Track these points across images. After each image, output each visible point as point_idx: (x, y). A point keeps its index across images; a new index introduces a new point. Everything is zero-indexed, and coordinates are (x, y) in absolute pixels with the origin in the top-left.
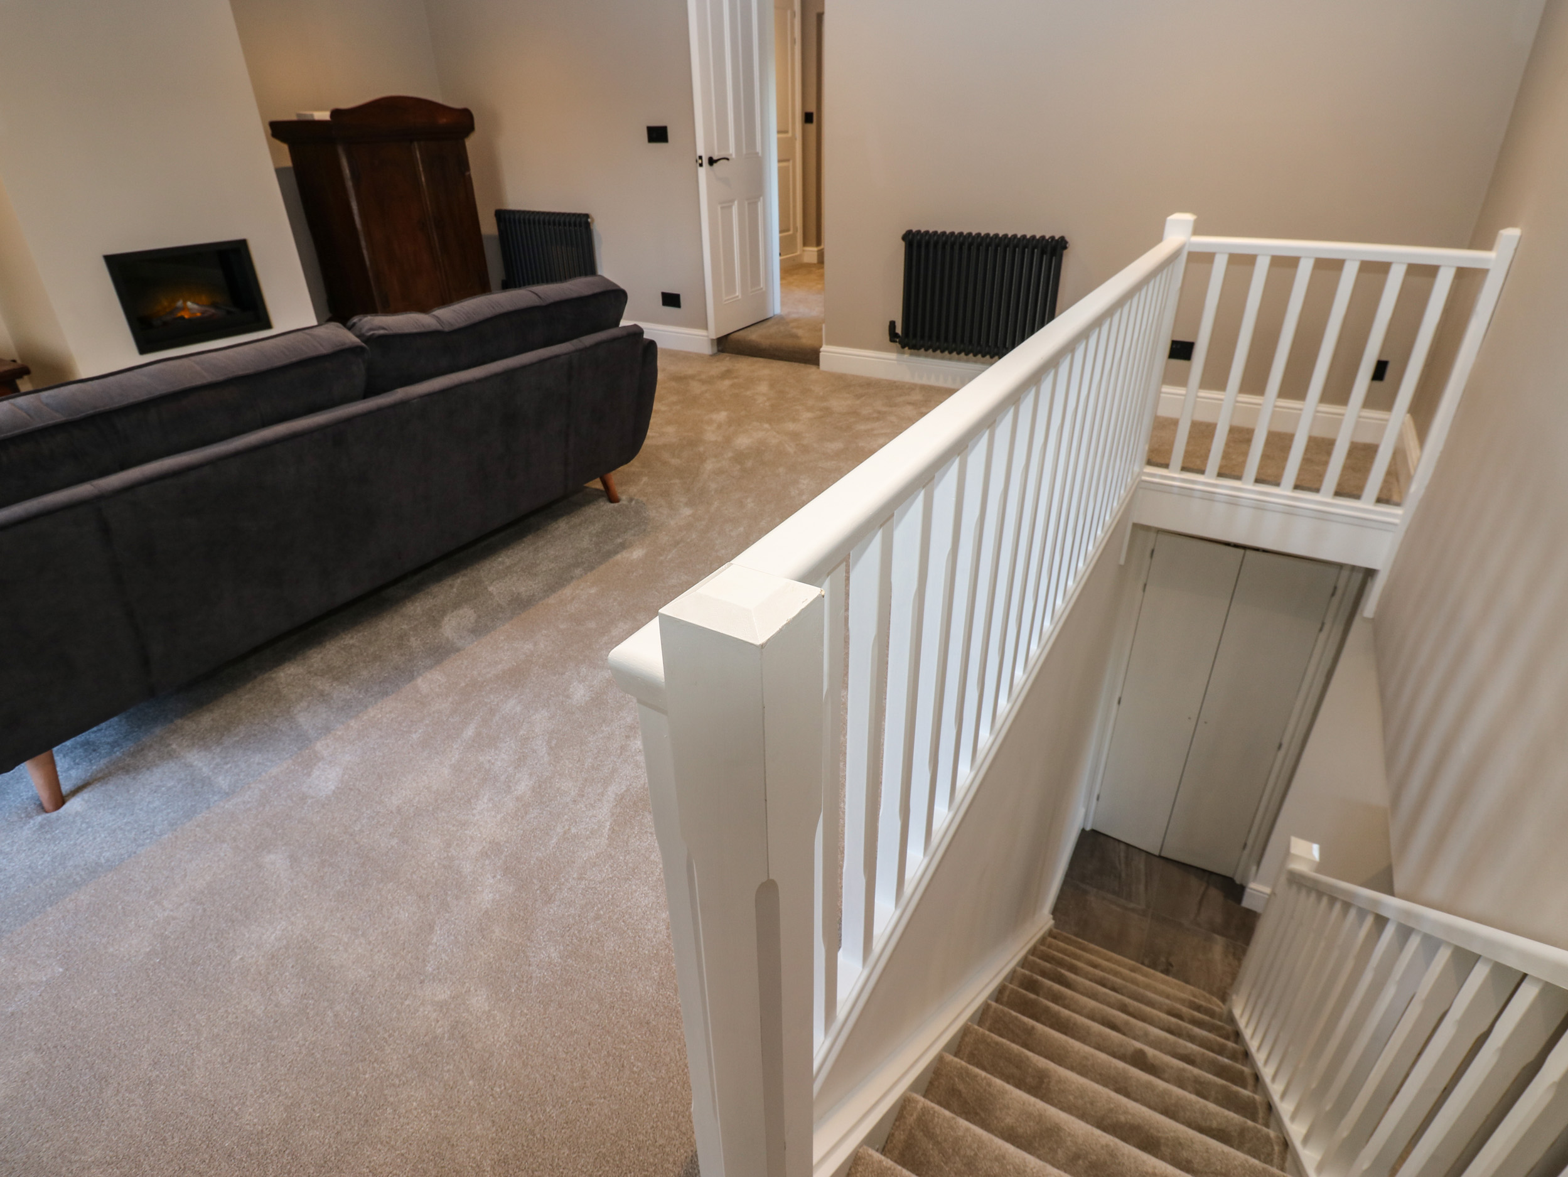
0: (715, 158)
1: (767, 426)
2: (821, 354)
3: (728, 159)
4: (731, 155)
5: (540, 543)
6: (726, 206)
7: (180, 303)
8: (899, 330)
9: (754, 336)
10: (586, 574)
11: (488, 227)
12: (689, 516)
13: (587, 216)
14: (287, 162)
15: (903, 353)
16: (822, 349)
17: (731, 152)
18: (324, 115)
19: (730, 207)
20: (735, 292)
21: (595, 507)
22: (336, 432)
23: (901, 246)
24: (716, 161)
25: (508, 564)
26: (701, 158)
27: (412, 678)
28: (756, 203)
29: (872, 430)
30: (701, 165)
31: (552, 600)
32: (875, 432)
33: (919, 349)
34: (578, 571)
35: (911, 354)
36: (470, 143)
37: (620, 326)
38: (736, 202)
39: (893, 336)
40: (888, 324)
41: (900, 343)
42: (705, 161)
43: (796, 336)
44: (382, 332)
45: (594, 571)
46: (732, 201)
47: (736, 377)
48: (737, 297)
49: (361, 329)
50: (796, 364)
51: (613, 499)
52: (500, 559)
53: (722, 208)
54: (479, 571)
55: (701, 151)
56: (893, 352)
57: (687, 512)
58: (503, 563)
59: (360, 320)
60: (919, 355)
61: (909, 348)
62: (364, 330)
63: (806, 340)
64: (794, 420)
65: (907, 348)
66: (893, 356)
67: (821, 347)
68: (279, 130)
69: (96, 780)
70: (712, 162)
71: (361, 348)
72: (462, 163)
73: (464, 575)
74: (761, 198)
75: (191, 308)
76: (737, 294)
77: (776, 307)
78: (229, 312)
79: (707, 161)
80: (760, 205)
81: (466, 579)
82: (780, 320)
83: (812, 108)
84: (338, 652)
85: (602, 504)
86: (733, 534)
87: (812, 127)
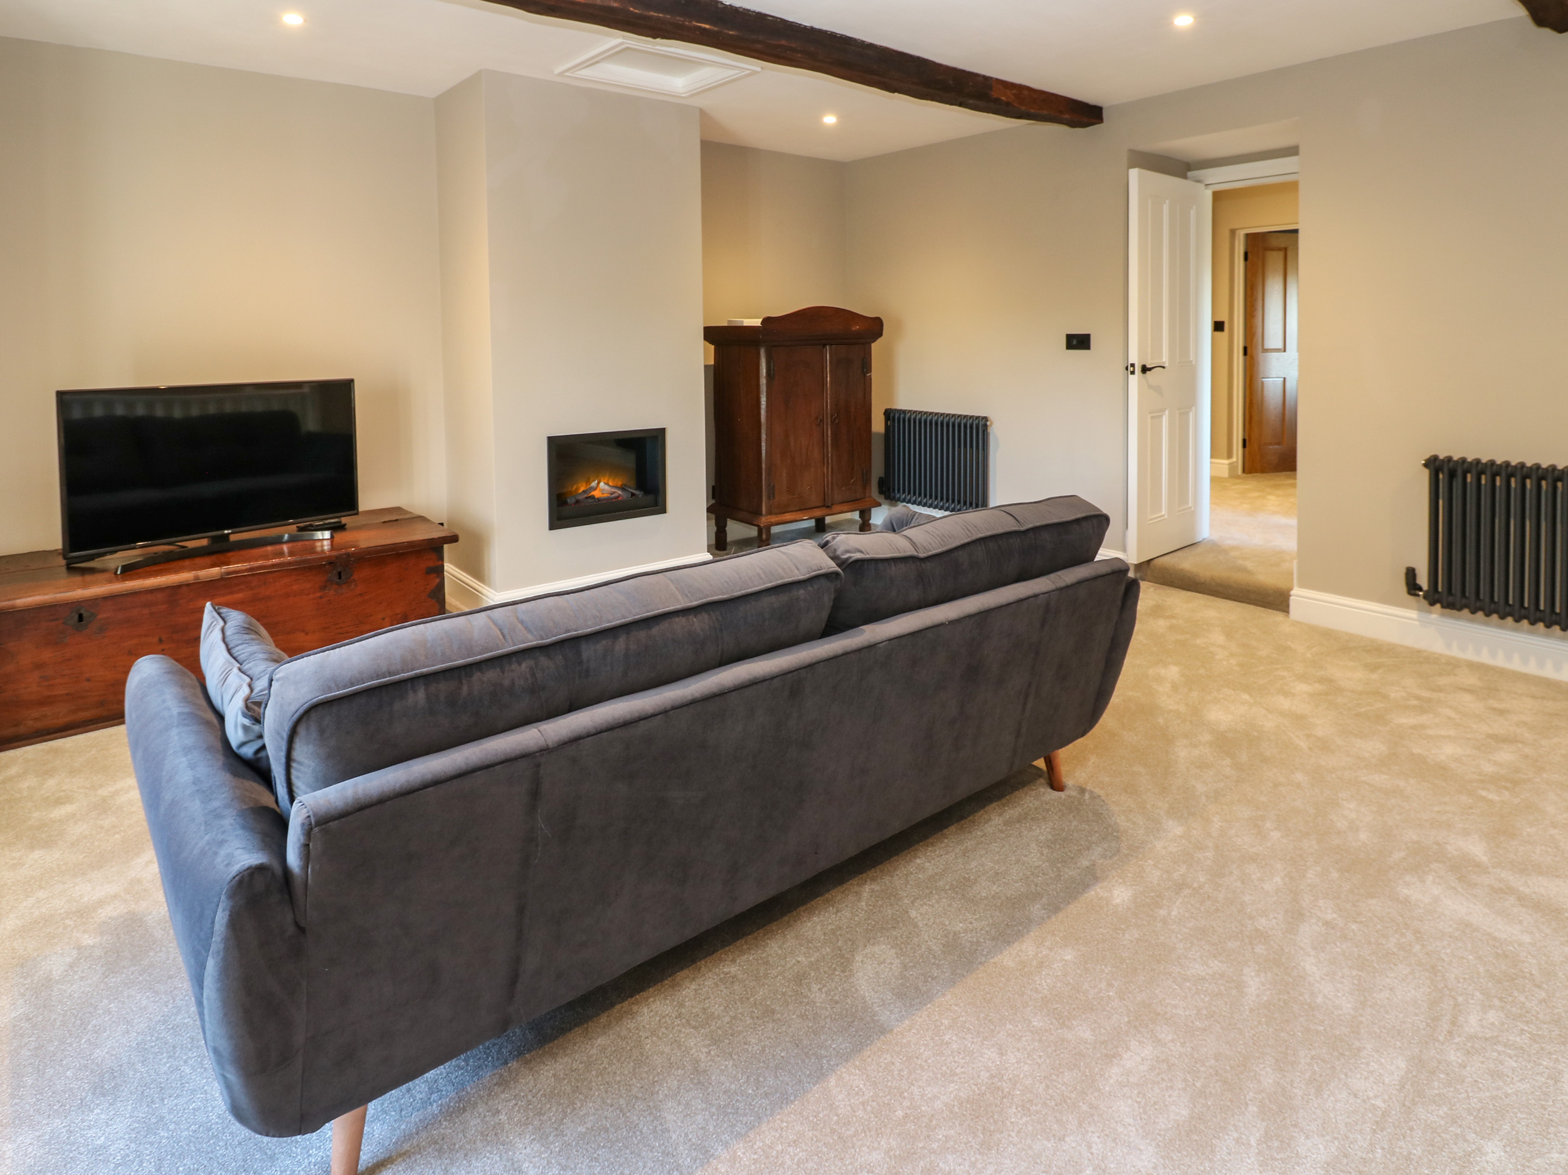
0: (1148, 366)
1: (1246, 697)
2: (1291, 598)
3: (1164, 367)
4: (1164, 363)
5: (969, 844)
6: (1157, 417)
7: (594, 484)
8: (1423, 580)
9: (1187, 563)
10: (1049, 917)
11: (878, 425)
12: (1181, 837)
13: (986, 419)
14: (712, 362)
15: (1430, 612)
16: (1292, 592)
17: (1164, 360)
18: (757, 322)
19: (1160, 417)
20: (1160, 511)
21: (1033, 793)
22: (792, 679)
23: (1425, 474)
24: (1150, 369)
25: (930, 872)
26: (1133, 365)
27: (820, 1075)
28: (1188, 413)
29: (1424, 727)
30: (1133, 373)
31: (1008, 958)
32: (1430, 732)
33: (1460, 609)
34: (1036, 910)
35: (1443, 615)
36: (876, 347)
37: (1098, 558)
38: (1167, 412)
39: (1412, 586)
40: (1404, 571)
41: (1425, 597)
42: (1138, 369)
43: (1244, 570)
44: (858, 556)
45: (1061, 915)
46: (1163, 411)
47: (1172, 617)
48: (1163, 516)
49: (835, 550)
50: (1252, 607)
51: (1055, 784)
52: (918, 861)
53: (1152, 418)
54: (892, 877)
55: (1134, 358)
56: (1415, 610)
57: (1175, 829)
58: (921, 869)
59: (834, 538)
60: (1458, 618)
61: (1443, 607)
62: (839, 552)
63: (1265, 577)
64: (1286, 694)
65: (1438, 606)
66: (1413, 614)
67: (1291, 589)
68: (712, 334)
69: (400, 1155)
70: (1145, 369)
71: (837, 574)
72: (866, 365)
73: (873, 879)
74: (1194, 408)
75: (603, 488)
76: (1163, 513)
77: (1205, 531)
78: (633, 494)
79: (1140, 369)
80: (1191, 416)
81: (876, 887)
82: (1214, 547)
83: (1223, 317)
84: (717, 985)
85: (1042, 790)
86: (1267, 886)
87: (1223, 336)
